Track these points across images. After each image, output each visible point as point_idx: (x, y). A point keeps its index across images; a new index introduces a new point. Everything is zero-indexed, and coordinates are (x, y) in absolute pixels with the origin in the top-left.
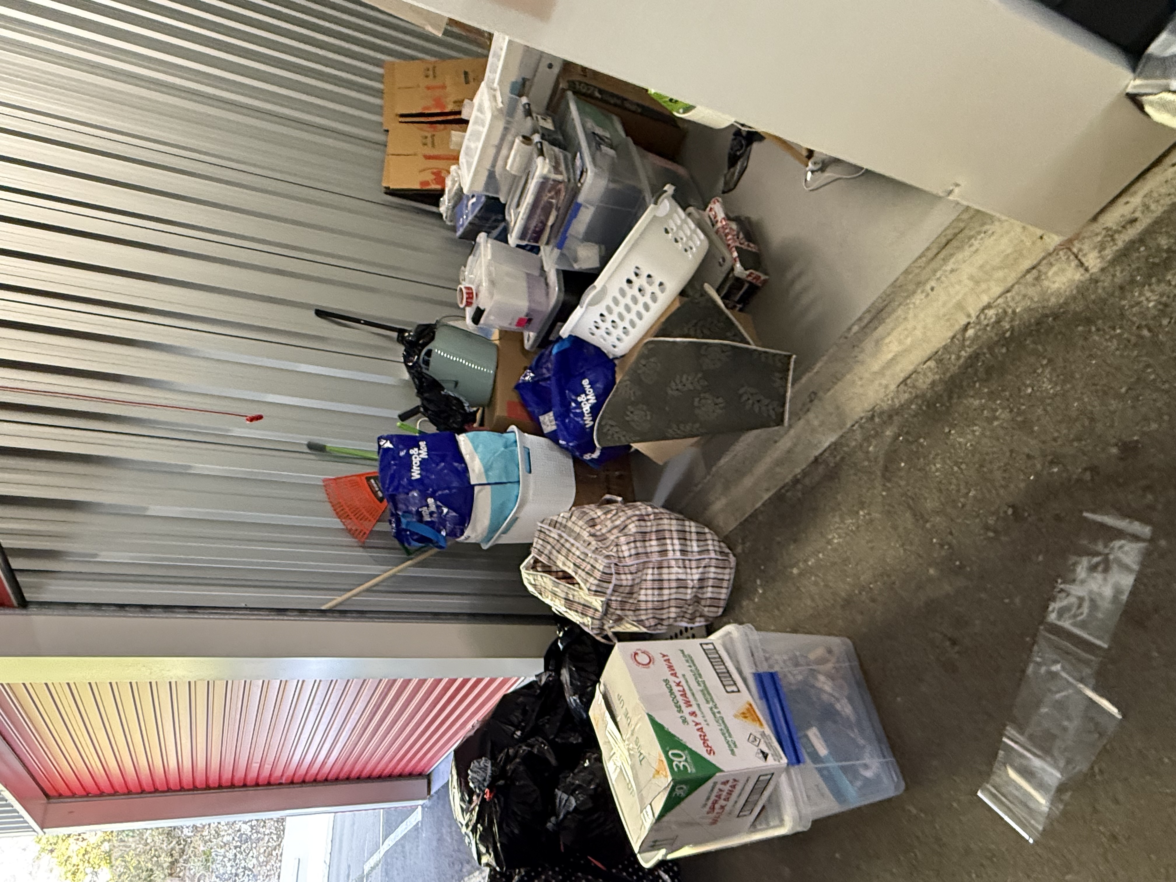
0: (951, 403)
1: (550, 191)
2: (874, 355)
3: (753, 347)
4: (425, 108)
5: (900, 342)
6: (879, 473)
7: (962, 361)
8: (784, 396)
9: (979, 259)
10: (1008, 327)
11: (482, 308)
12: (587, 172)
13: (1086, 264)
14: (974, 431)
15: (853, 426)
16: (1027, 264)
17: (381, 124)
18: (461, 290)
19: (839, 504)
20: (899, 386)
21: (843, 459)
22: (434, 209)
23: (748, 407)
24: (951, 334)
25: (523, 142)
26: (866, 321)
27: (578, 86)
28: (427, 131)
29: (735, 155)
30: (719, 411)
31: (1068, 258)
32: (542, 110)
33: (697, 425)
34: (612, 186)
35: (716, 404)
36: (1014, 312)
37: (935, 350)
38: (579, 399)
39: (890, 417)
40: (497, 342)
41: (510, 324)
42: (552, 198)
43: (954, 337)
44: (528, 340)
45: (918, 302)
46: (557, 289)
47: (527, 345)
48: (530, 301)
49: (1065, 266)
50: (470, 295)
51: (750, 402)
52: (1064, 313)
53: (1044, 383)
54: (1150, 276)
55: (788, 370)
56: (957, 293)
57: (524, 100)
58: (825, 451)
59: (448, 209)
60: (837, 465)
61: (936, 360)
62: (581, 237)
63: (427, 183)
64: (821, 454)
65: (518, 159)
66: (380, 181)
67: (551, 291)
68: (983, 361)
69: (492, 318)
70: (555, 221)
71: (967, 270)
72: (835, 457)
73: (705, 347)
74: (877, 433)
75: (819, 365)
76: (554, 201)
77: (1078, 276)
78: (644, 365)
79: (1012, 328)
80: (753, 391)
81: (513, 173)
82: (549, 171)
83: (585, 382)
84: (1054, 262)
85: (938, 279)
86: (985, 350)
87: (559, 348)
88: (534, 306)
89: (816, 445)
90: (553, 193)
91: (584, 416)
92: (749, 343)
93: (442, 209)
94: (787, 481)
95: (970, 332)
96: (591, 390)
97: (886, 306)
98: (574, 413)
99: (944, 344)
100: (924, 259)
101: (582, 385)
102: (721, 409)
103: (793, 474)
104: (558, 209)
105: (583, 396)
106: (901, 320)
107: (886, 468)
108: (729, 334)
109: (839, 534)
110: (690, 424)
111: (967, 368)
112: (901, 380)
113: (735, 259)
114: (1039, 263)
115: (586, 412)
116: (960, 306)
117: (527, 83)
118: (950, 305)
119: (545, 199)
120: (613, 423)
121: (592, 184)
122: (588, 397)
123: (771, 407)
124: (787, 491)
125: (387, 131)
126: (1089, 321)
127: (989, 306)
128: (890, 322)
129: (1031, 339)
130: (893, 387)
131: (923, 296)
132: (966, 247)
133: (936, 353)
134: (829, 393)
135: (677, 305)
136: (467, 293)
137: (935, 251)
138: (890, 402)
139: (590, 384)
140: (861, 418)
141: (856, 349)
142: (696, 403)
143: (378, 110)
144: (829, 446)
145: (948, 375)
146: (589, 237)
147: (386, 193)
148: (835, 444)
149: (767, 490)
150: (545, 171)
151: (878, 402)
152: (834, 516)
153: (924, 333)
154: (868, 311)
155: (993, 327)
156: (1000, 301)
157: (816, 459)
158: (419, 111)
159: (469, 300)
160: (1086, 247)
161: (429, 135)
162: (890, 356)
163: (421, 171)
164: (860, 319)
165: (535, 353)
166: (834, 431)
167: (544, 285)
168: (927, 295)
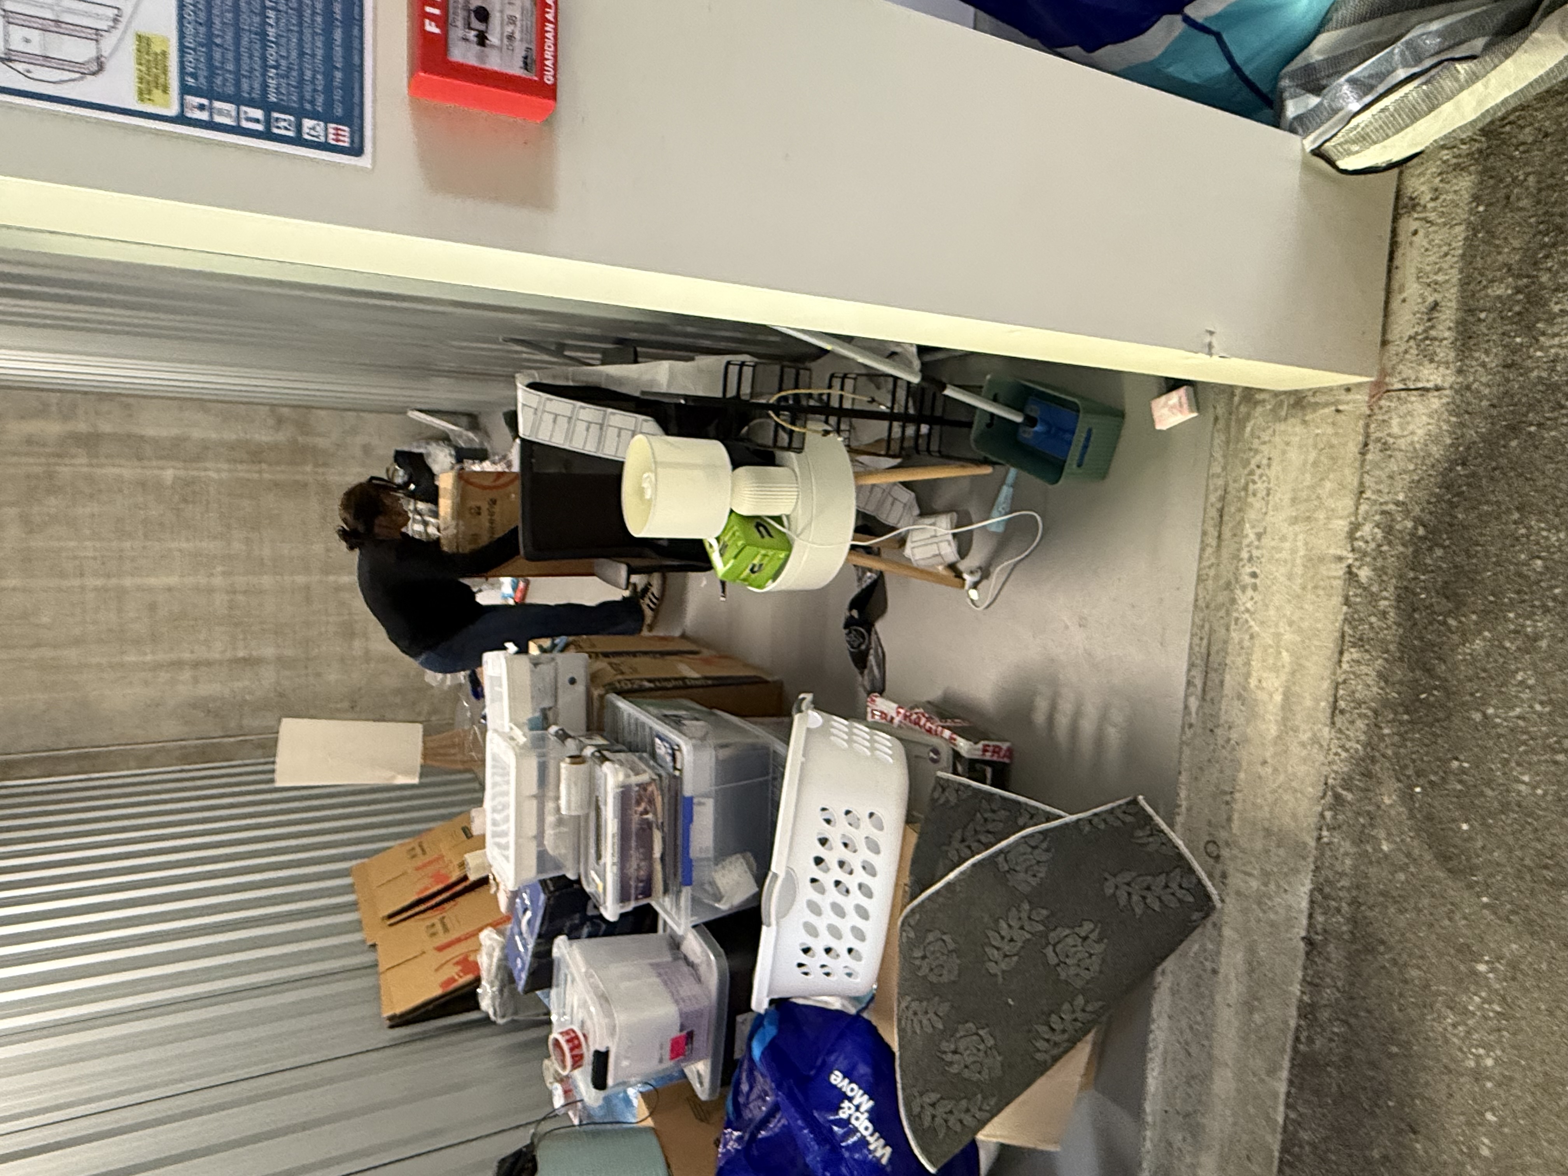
0: (1439, 678)
1: (638, 803)
2: (1253, 715)
3: (1069, 818)
4: (422, 891)
5: (1275, 669)
6: (1441, 874)
7: (1392, 614)
8: (1181, 856)
9: (1282, 495)
10: (1409, 524)
11: (603, 1049)
12: (680, 750)
13: (1430, 385)
14: (1522, 683)
15: (1319, 838)
16: (1353, 448)
17: (363, 942)
18: (557, 1043)
19: (1427, 986)
20: (1333, 723)
21: (1355, 903)
22: (473, 1015)
23: (1138, 911)
24: (1337, 600)
25: (573, 763)
26: (1198, 682)
27: (618, 685)
28: (434, 917)
29: (861, 652)
30: (1098, 949)
31: (1399, 398)
32: (584, 732)
33: (1080, 1000)
34: (724, 753)
35: (1085, 938)
36: (1397, 503)
37: (1337, 634)
38: (843, 1115)
39: (1368, 775)
40: (650, 1123)
41: (661, 1061)
42: (646, 812)
43: (1347, 602)
44: (701, 1083)
45: (1249, 605)
46: (712, 957)
47: (703, 1092)
48: (676, 1002)
49: (1403, 409)
50: (574, 1041)
51: (1135, 898)
52: (1468, 448)
53: (1547, 538)
54: (1530, 328)
55: (1150, 818)
56: (1294, 551)
57: (553, 729)
58: (1311, 916)
59: (493, 998)
60: (1353, 921)
61: (1354, 645)
62: (711, 854)
63: (453, 980)
64: (1311, 926)
65: (573, 791)
66: (379, 1014)
67: (703, 969)
68: (1425, 589)
69: (625, 1063)
70: (664, 849)
71: (1278, 520)
72: (1338, 910)
73: (1001, 859)
74: (1371, 816)
75: (1183, 794)
76: (650, 816)
77: (1435, 402)
78: (924, 957)
79: (1418, 521)
80: (1127, 877)
81: (574, 813)
82: (627, 776)
83: (837, 1079)
84: (1386, 417)
85: (1250, 559)
86: (1411, 575)
87: (761, 1041)
88: (689, 1008)
89: (1289, 919)
90: (643, 805)
91: (868, 1143)
92: (1060, 817)
93: (486, 1004)
94: (1293, 1023)
95: (1364, 574)
96: (854, 1086)
97: (1209, 644)
98: (847, 1148)
99: (1341, 617)
100: (1209, 550)
101: (835, 1087)
102: (1099, 941)
103: (1294, 1001)
104: (661, 828)
105: (846, 1104)
106: (1246, 644)
107: (1444, 858)
108: (1021, 822)
109: (1482, 1044)
110: (1066, 1006)
111: (1410, 617)
112: (1329, 711)
113: (951, 738)
114: (1367, 435)
115: (866, 1133)
116: (1314, 561)
117: (550, 714)
118: (1299, 570)
119: (636, 818)
120: (934, 1097)
121: (695, 762)
122: (856, 1102)
123: (1174, 886)
124: (1310, 1040)
125: (374, 946)
126: (1514, 429)
127: (1355, 527)
128: (1235, 660)
129: (1460, 509)
130: (1326, 732)
131: (1250, 592)
132: (1251, 499)
133: (1343, 636)
134: (1236, 824)
135: (913, 838)
136: (568, 1041)
137: (1213, 532)
138: (1344, 755)
139: (845, 1077)
140: (1322, 816)
141: (1219, 731)
142: (1053, 960)
143: (356, 927)
144: (1312, 902)
145: (1392, 647)
146: (722, 853)
147: (392, 1027)
148: (1318, 889)
149: (1272, 1071)
150: (621, 777)
151: (1325, 770)
152: (1440, 1018)
153: (1300, 631)
154: (1192, 666)
155: (1390, 543)
156: (1363, 508)
157: (1308, 941)
158: (414, 898)
159: (576, 1052)
160: (1407, 372)
161: (436, 920)
162: (1278, 698)
163: (437, 970)
164: (1189, 683)
165: (723, 1097)
166: (1295, 871)
167: (685, 969)
168: (1255, 588)
